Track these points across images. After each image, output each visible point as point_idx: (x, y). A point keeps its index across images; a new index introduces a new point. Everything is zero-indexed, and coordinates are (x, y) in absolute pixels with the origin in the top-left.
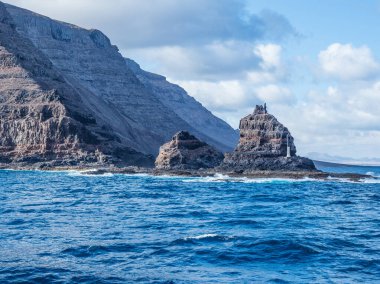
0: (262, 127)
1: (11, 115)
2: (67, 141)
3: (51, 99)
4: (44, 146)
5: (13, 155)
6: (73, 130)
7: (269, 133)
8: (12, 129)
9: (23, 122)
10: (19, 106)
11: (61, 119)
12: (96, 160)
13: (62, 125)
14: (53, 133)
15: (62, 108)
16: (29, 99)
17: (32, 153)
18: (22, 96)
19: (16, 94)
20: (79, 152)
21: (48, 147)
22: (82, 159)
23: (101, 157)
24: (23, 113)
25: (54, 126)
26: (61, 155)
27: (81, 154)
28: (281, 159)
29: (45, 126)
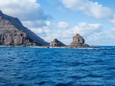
0: (79, 38)
1: (13, 35)
2: (26, 41)
3: (23, 32)
4: (21, 42)
5: (14, 44)
6: (28, 38)
7: (80, 39)
8: (13, 38)
9: (16, 37)
10: (15, 34)
11: (25, 36)
12: (33, 45)
13: (25, 37)
14: (23, 39)
15: (25, 34)
16: (17, 32)
17: (19, 43)
18: (15, 31)
19: (14, 31)
20: (29, 43)
21: (22, 42)
22: (30, 44)
23: (34, 44)
24: (16, 35)
25: (23, 38)
26: (25, 44)
27: (30, 43)
28: (83, 44)
29: (21, 38)
